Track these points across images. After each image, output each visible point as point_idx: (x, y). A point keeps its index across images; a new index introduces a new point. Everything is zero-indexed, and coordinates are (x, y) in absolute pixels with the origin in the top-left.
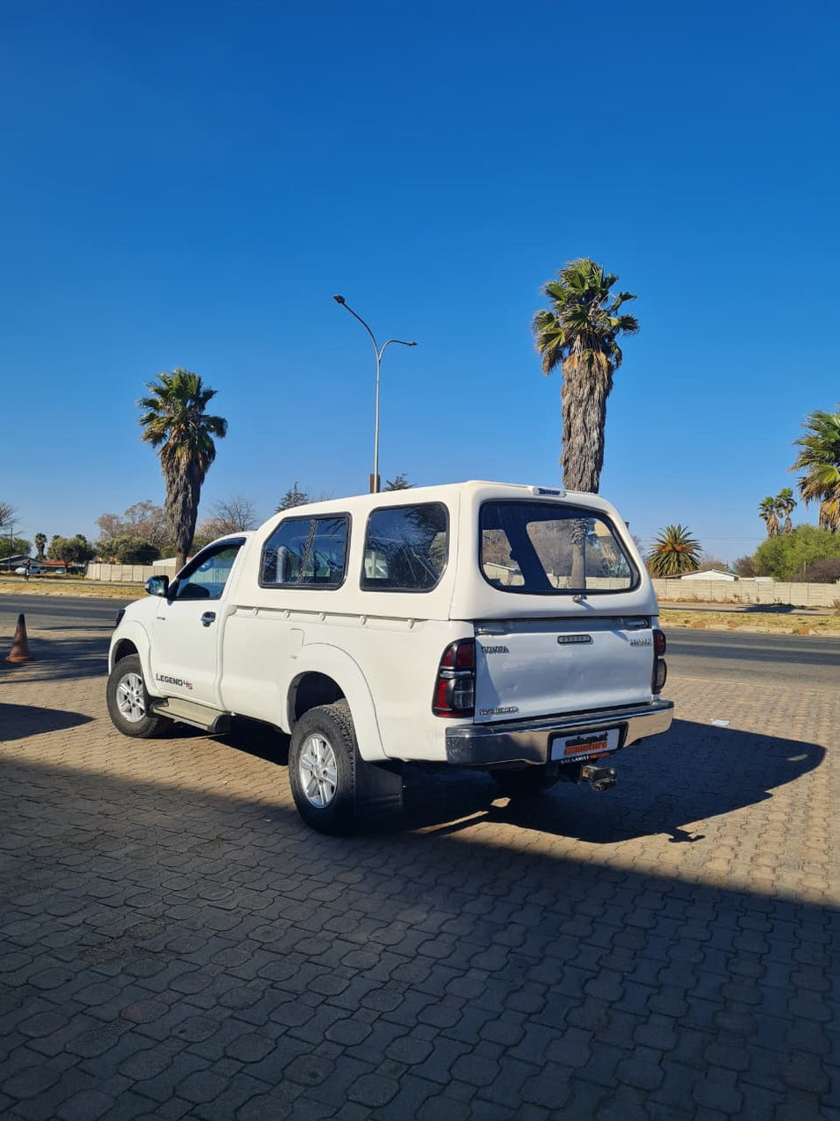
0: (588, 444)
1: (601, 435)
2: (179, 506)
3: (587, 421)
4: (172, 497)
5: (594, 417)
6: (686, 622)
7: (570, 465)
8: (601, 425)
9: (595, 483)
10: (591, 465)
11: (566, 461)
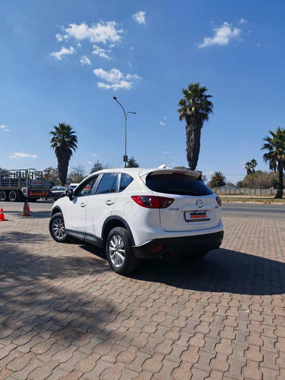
2: (62, 167)
4: (60, 165)
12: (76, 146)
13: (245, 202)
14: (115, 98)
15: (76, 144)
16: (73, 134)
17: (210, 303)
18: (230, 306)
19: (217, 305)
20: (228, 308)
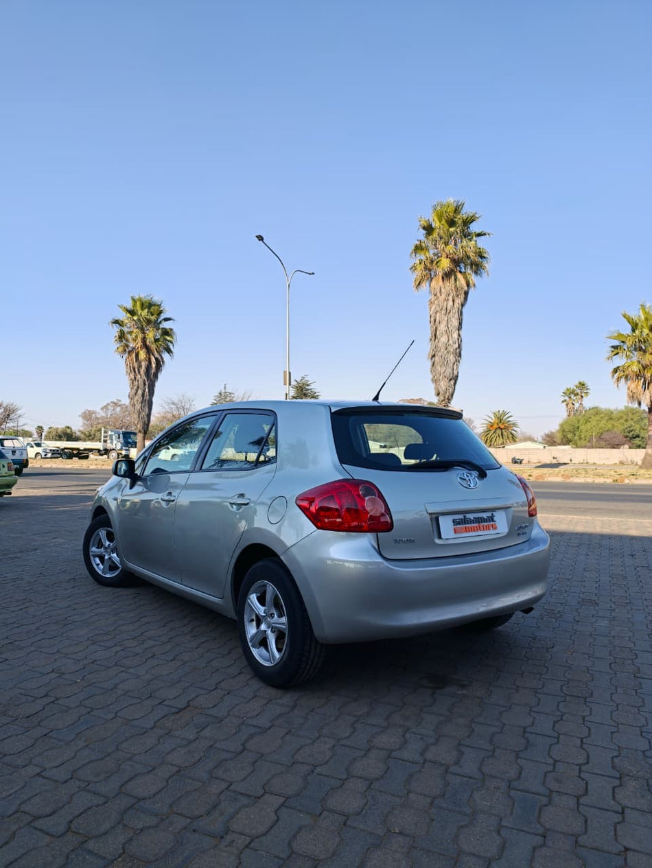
0: (451, 342)
1: (459, 335)
2: (139, 397)
3: (449, 325)
4: (134, 391)
5: (454, 322)
6: (530, 476)
7: (437, 359)
8: (460, 328)
9: (455, 372)
10: (452, 358)
11: (434, 356)
12: (169, 351)
13: (571, 479)
14: (260, 238)
15: (171, 347)
16: (166, 325)
17: (554, 794)
18: (623, 809)
19: (578, 804)
20: (618, 818)
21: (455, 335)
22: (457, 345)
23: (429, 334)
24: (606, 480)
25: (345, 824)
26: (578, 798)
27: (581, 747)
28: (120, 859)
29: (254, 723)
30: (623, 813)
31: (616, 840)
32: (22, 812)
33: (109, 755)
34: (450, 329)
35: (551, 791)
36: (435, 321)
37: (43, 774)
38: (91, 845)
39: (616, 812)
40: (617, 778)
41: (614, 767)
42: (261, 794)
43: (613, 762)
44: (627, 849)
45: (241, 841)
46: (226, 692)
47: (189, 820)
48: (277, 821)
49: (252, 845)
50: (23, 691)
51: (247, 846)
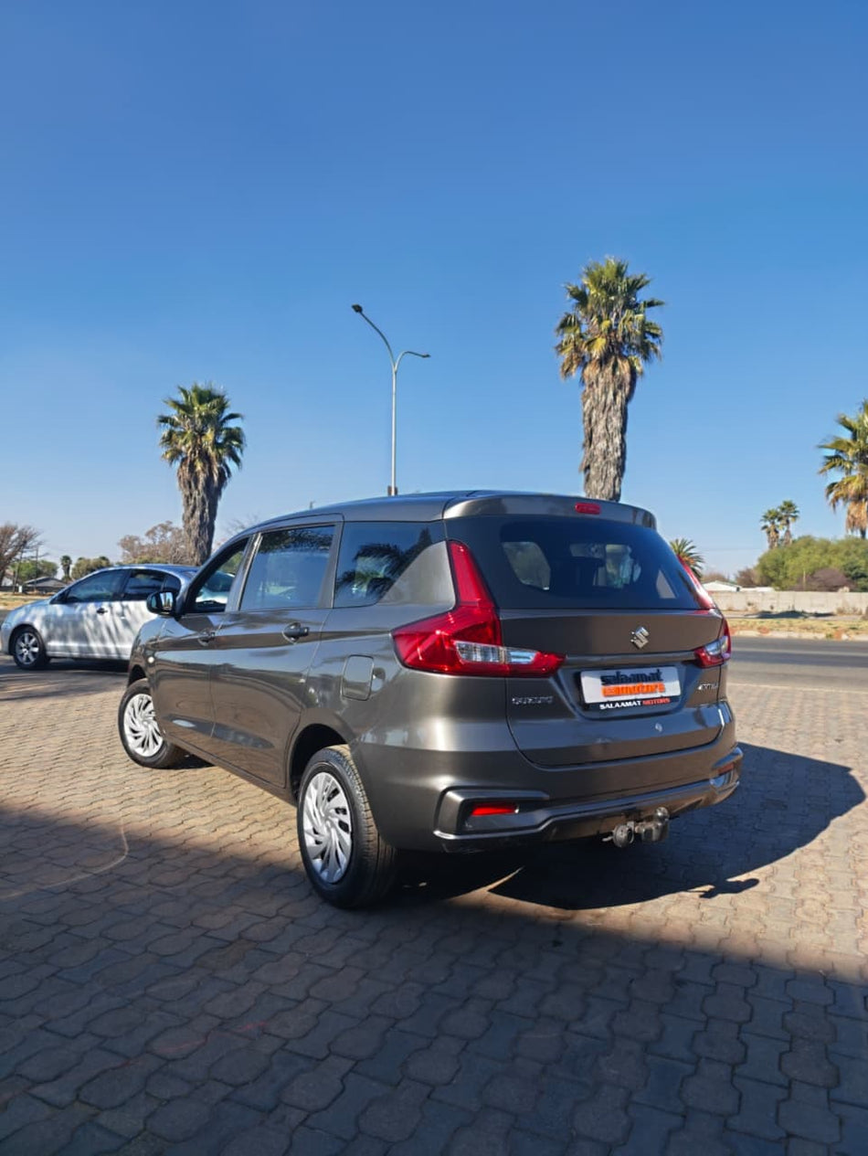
0: (611, 449)
1: (623, 440)
2: (196, 520)
3: (609, 427)
4: (188, 514)
5: (616, 423)
7: (593, 472)
8: (623, 430)
9: (617, 489)
10: (613, 471)
11: (588, 468)
12: (237, 460)
13: (770, 634)
14: (358, 309)
15: (239, 454)
16: (232, 424)
17: (703, 1060)
18: (790, 1083)
19: (733, 1074)
20: (781, 1094)
21: (617, 440)
22: (619, 454)
23: (583, 439)
24: (816, 635)
25: (429, 1097)
26: (734, 1066)
27: (745, 999)
28: (139, 1138)
29: (323, 962)
30: (789, 1088)
31: (777, 1122)
32: (18, 1075)
33: (132, 1002)
34: (610, 432)
35: (699, 1058)
36: (590, 420)
37: (48, 1026)
38: (104, 1119)
39: (781, 1086)
40: (785, 1041)
41: (783, 1027)
42: (324, 1055)
43: (783, 1019)
44: (790, 1136)
45: (295, 1117)
46: (289, 920)
47: (230, 1089)
48: (343, 1091)
49: (309, 1122)
50: (27, 917)
51: (302, 1123)
